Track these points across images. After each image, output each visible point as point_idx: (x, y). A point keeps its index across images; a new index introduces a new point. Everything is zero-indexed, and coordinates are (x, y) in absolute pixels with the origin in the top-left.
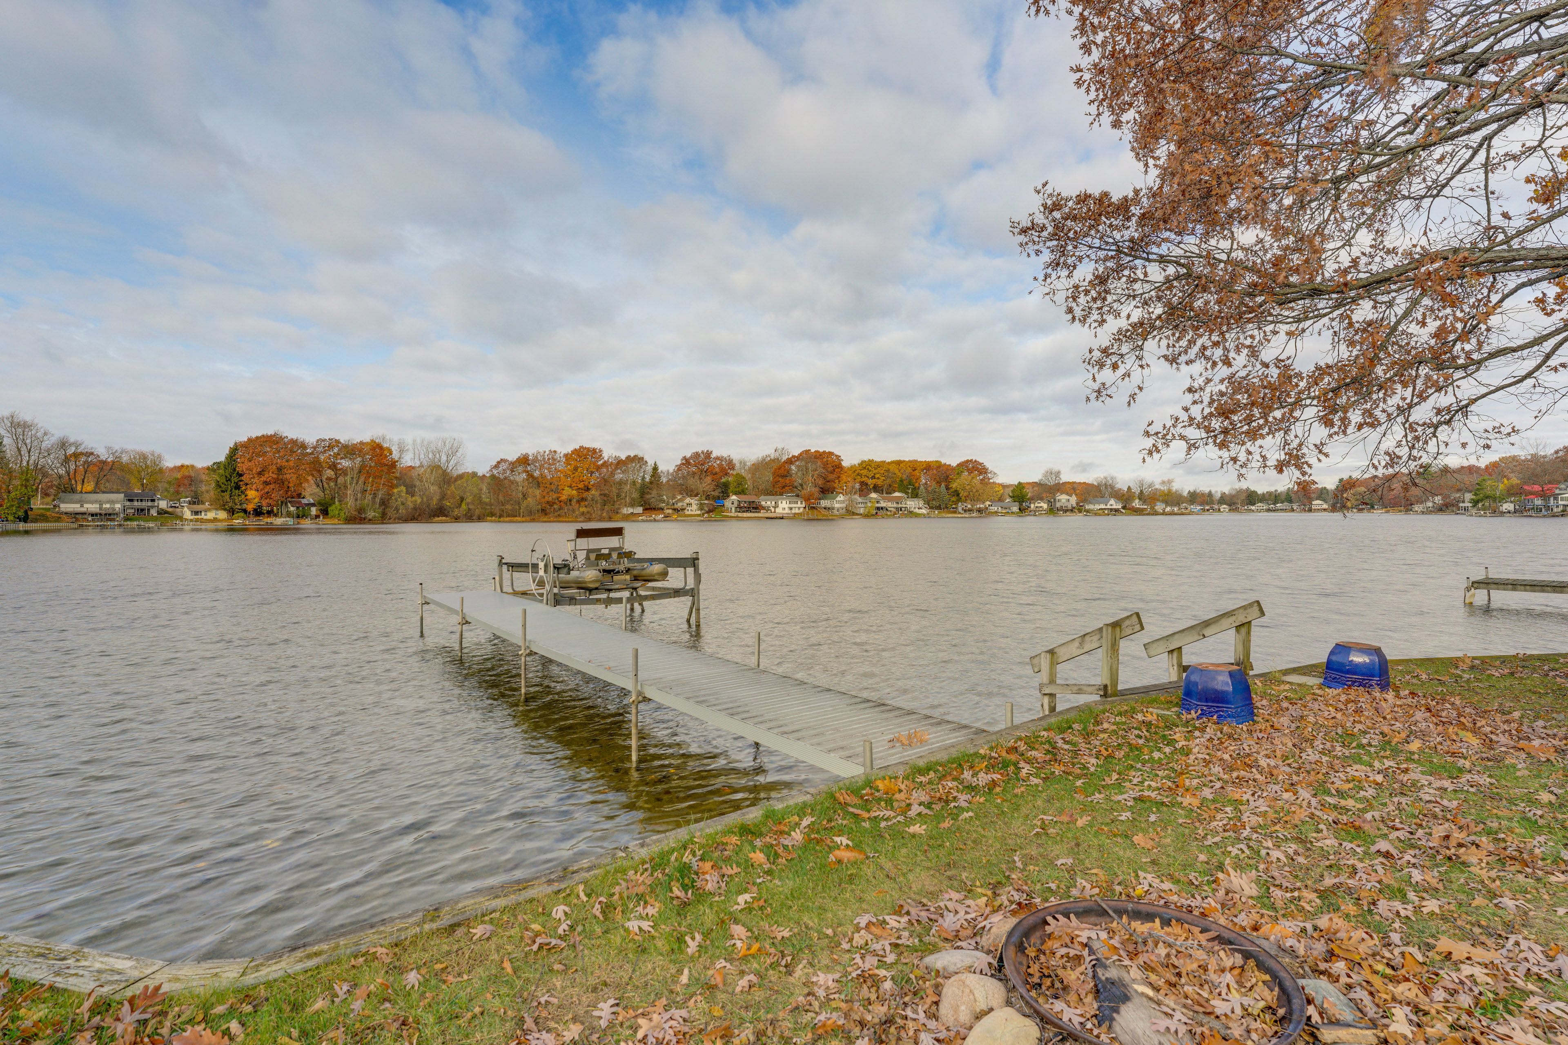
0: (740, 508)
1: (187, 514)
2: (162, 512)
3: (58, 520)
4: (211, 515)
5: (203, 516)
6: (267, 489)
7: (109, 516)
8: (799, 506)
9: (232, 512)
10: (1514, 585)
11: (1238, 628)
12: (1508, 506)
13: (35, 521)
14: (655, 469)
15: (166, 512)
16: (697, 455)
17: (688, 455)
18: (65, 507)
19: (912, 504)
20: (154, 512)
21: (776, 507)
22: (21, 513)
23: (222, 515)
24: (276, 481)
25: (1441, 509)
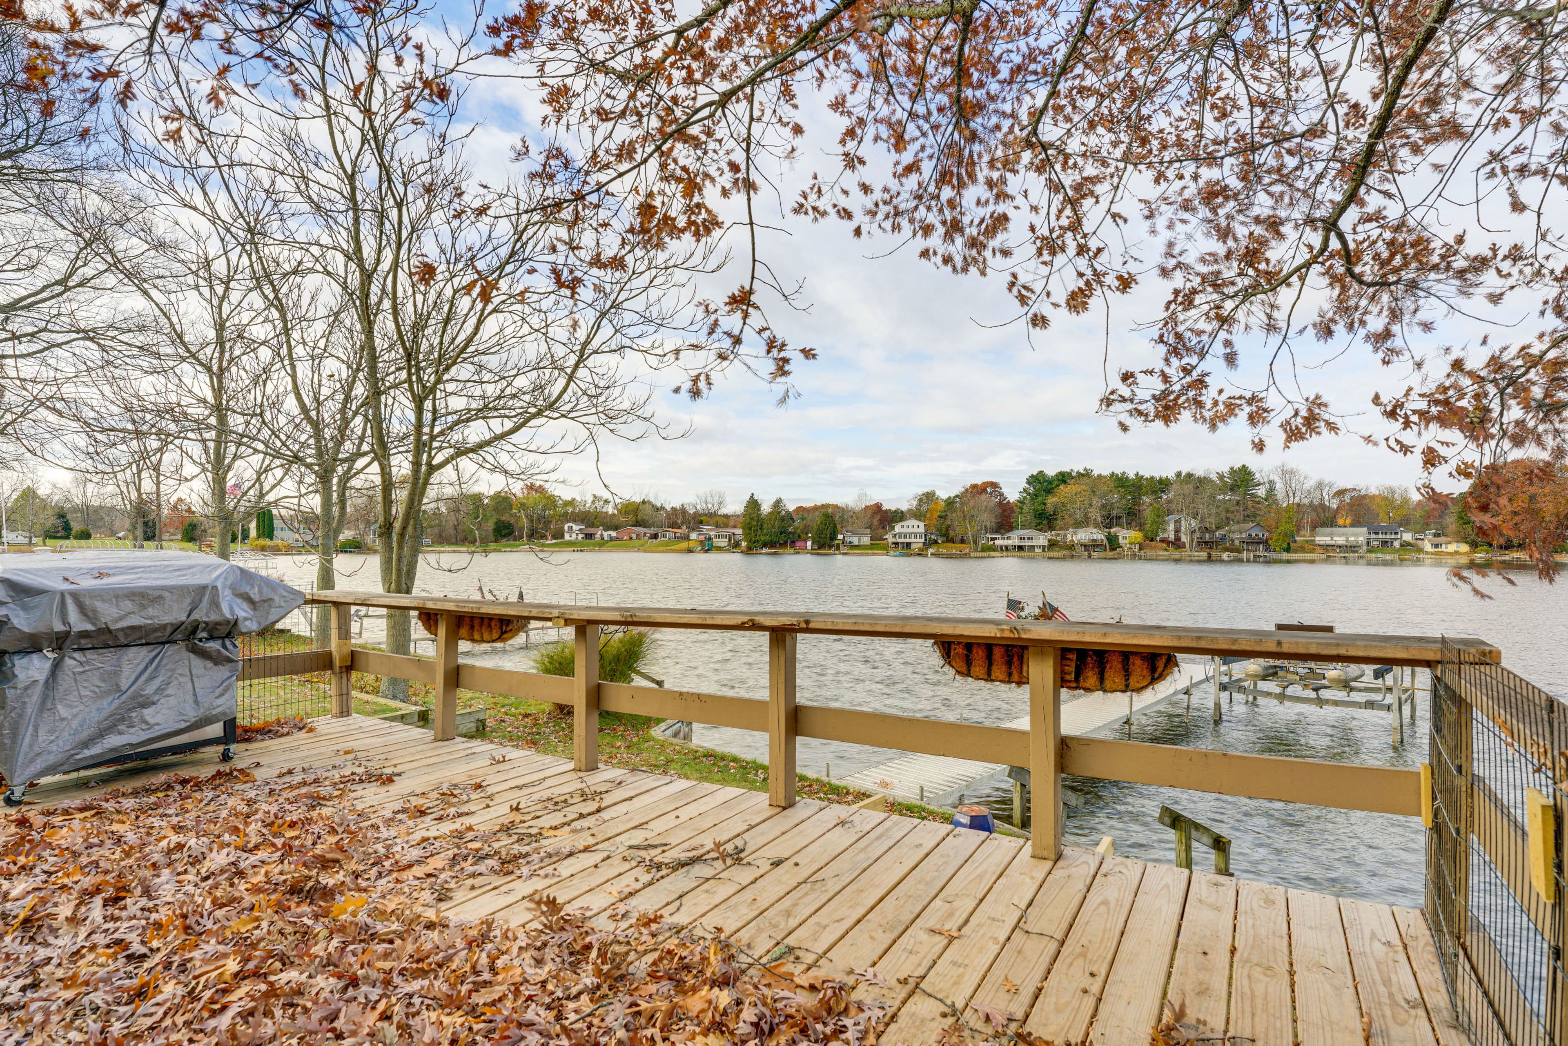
1: (1428, 547)
2: (1405, 545)
3: (1313, 551)
4: (1452, 548)
5: (1443, 549)
6: (1516, 519)
7: (1352, 548)
9: (1475, 545)
13: (1296, 552)
15: (1409, 544)
18: (1320, 540)
20: (1397, 544)
22: (1285, 546)
23: (1464, 548)
24: (1526, 511)
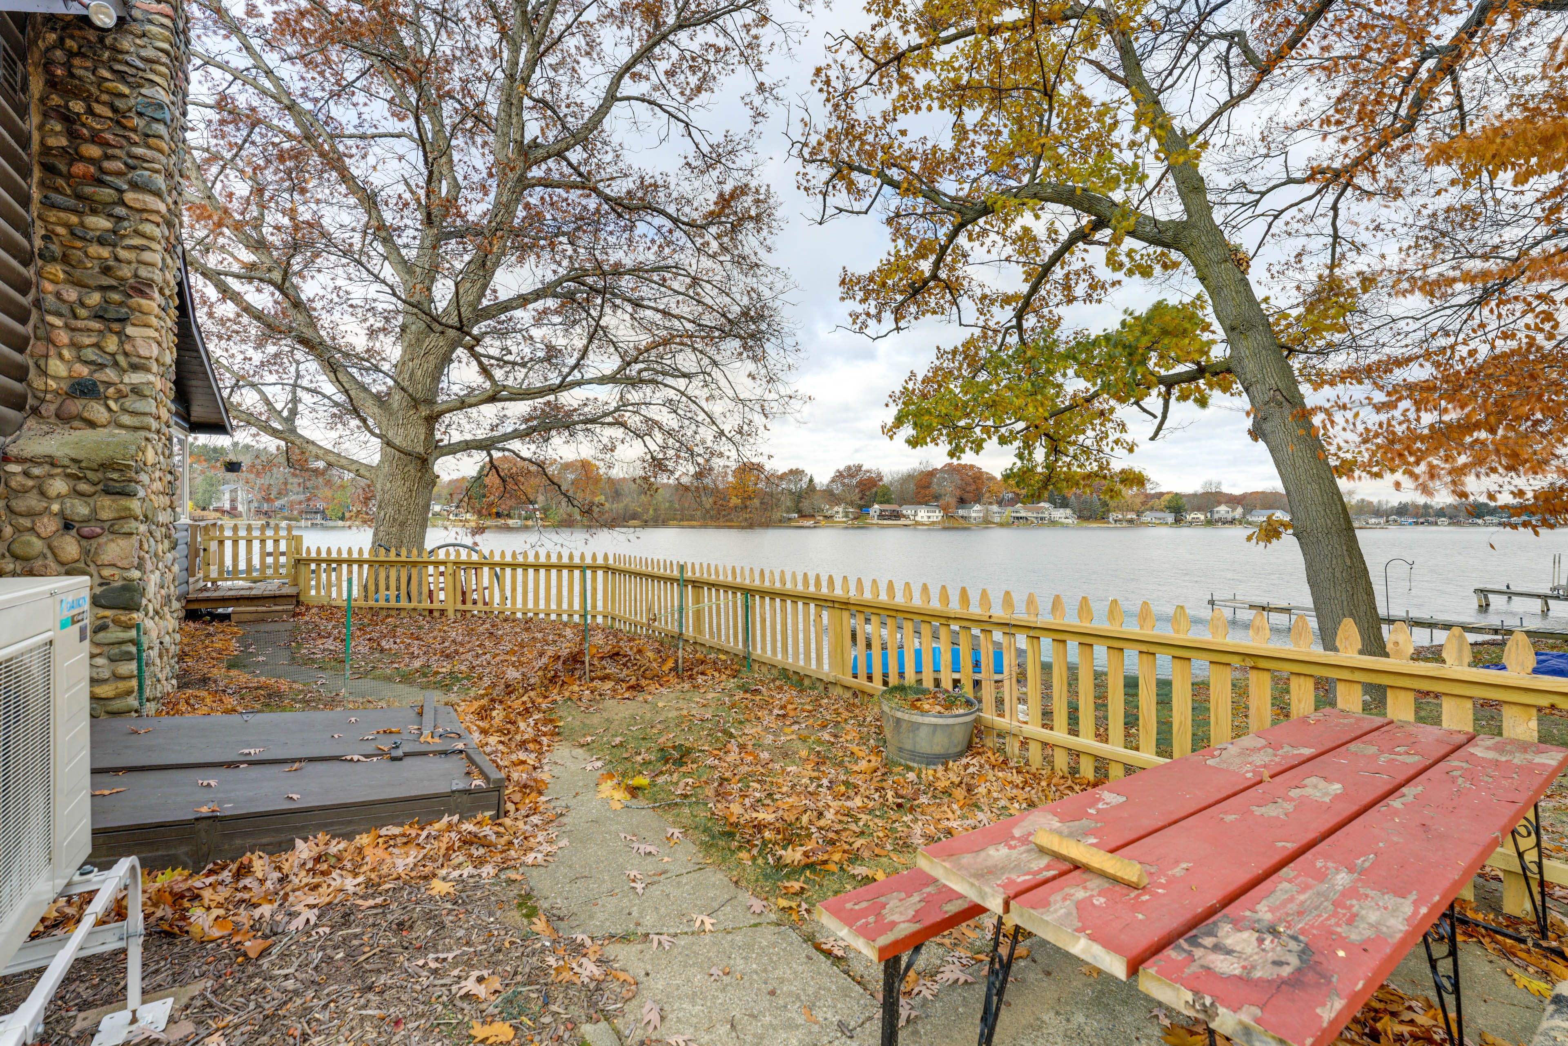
0: (881, 516)
8: (937, 515)
9: (480, 514)
14: (811, 480)
16: (849, 468)
17: (842, 468)
19: (1059, 514)
21: (915, 515)
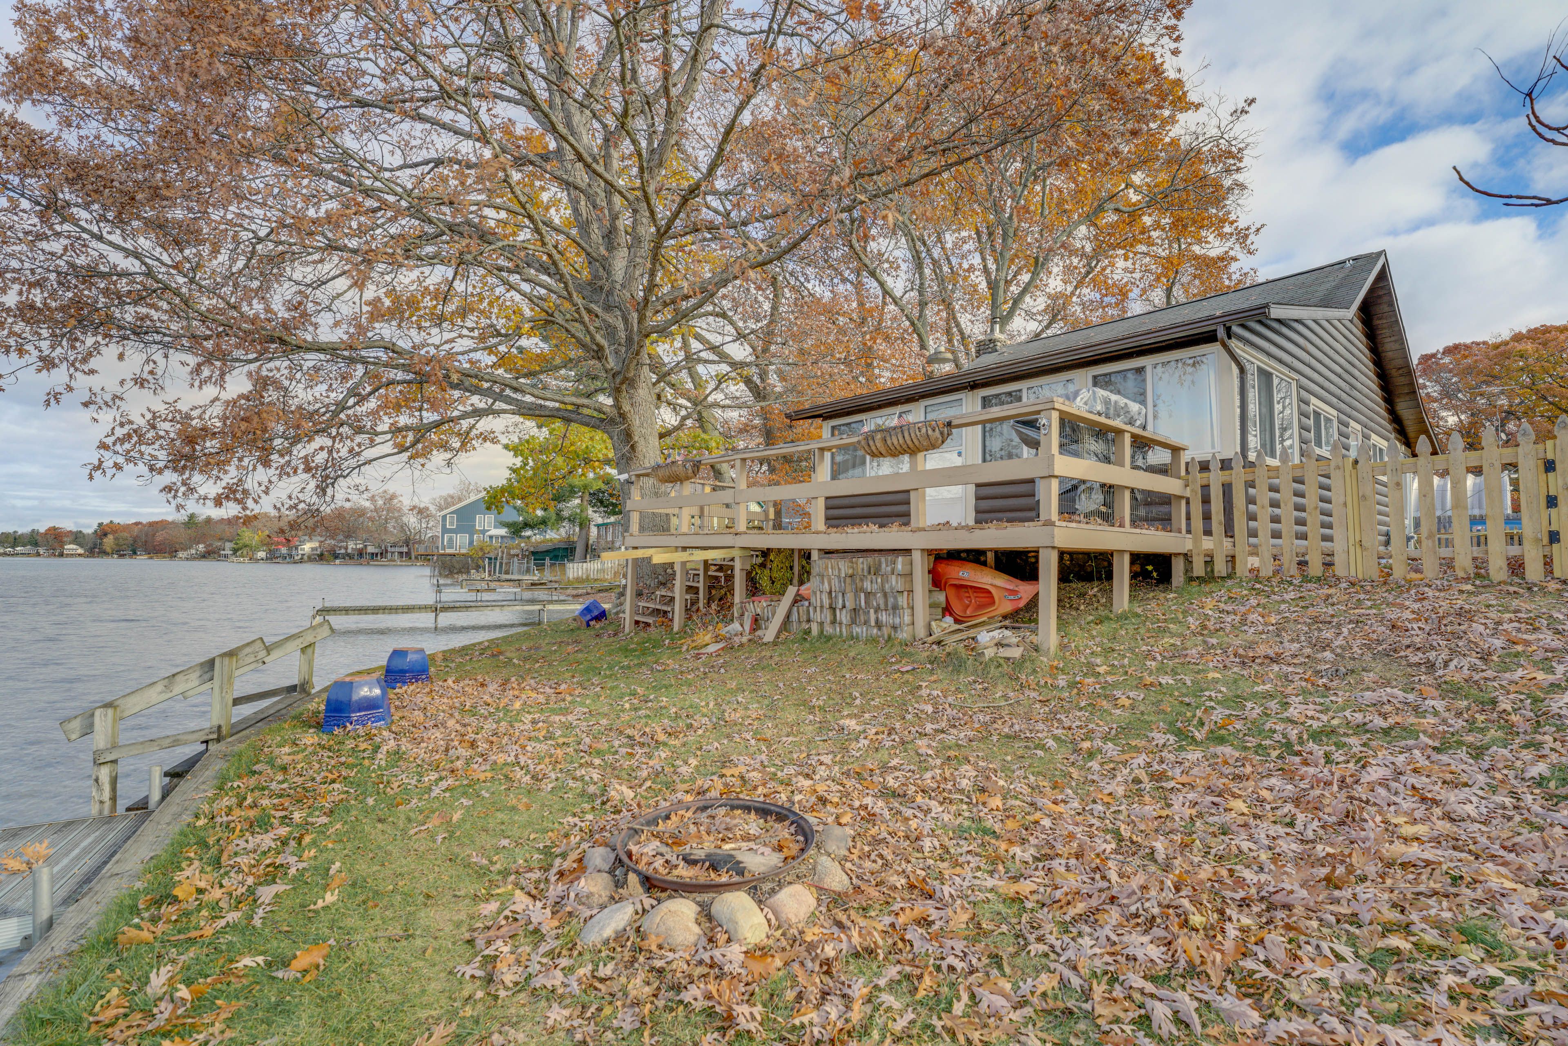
10: (346, 610)
11: (303, 650)
12: (261, 554)
25: (205, 556)
